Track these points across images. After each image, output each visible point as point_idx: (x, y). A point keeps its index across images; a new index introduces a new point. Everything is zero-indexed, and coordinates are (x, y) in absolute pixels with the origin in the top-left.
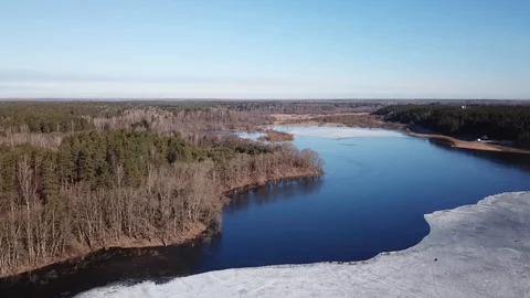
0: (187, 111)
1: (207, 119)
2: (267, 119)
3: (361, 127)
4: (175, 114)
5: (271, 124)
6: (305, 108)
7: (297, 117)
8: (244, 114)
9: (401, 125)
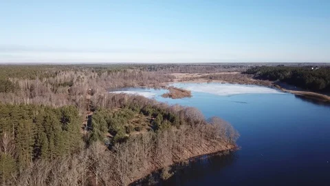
0: (109, 72)
1: (125, 78)
2: (169, 77)
3: (239, 83)
4: (100, 75)
5: (172, 81)
6: (194, 69)
7: (190, 76)
8: (153, 73)
9: (270, 83)
